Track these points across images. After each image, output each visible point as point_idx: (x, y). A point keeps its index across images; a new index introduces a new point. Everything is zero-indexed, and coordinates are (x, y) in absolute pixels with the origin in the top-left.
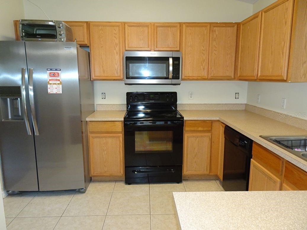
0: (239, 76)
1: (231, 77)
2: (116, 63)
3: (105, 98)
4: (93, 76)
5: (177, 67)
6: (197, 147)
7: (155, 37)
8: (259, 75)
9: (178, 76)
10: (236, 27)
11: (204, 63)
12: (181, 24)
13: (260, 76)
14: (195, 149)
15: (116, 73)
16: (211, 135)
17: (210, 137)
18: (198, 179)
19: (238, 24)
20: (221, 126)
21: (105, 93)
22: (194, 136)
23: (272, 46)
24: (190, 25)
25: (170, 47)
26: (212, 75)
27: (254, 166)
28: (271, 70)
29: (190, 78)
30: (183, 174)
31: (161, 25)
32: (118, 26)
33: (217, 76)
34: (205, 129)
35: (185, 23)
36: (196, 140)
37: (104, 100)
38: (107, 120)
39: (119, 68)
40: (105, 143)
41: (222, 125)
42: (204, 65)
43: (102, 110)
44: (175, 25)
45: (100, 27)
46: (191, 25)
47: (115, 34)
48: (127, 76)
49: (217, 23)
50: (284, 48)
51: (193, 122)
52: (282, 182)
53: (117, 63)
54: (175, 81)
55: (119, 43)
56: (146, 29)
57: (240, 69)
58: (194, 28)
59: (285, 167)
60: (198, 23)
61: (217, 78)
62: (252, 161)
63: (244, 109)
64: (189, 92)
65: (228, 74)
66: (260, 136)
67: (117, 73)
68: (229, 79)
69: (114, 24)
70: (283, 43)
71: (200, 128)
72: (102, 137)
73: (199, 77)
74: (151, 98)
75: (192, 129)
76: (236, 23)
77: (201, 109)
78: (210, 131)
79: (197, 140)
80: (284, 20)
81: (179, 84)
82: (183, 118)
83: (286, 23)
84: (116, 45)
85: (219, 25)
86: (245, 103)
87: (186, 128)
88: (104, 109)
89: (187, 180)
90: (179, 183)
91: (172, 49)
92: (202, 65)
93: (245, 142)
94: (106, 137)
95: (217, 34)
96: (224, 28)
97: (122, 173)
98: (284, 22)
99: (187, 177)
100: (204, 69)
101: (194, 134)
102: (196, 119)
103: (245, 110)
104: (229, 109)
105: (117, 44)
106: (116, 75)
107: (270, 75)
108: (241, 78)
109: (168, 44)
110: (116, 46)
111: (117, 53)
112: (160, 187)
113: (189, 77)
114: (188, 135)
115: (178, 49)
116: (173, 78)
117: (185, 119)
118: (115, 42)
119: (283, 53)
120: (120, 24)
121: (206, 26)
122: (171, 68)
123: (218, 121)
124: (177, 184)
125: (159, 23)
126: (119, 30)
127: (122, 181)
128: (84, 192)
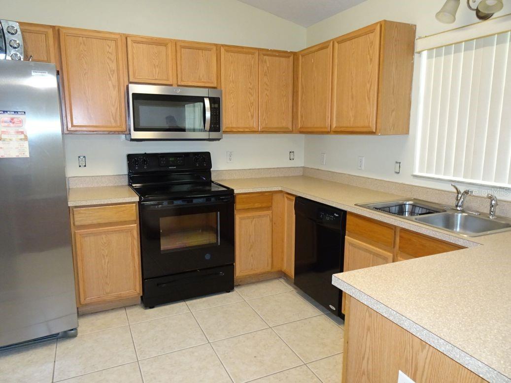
0: (300, 128)
1: (288, 128)
2: (113, 102)
3: (85, 166)
4: (70, 126)
5: (216, 113)
6: (253, 233)
7: (178, 63)
8: (334, 125)
9: (218, 126)
10: (292, 58)
11: (253, 107)
12: (218, 47)
13: (336, 127)
14: (250, 236)
15: (112, 121)
16: (272, 213)
17: (271, 217)
18: (254, 281)
19: (295, 54)
20: (286, 199)
21: (84, 157)
22: (249, 218)
23: (352, 89)
24: (230, 49)
25: (203, 80)
26: (264, 125)
27: (351, 244)
28: (352, 120)
29: (235, 130)
30: (235, 277)
31: (186, 45)
32: (116, 40)
33: (270, 128)
34: (264, 205)
35: (223, 45)
36: (252, 222)
37: (83, 168)
38: (109, 202)
39: (118, 113)
40: (105, 243)
41: (287, 197)
42: (252, 110)
43: (81, 186)
44: (209, 47)
45: (81, 38)
46: (233, 49)
47: (110, 53)
48: (136, 127)
49: (267, 50)
50: (369, 91)
51: (248, 195)
52: (395, 255)
53: (115, 102)
54: (214, 135)
55: (118, 70)
56: (163, 48)
57: (302, 117)
58: (236, 54)
59: (400, 237)
60: (242, 48)
61: (271, 130)
62: (348, 239)
63: (301, 173)
64: (227, 152)
65: (284, 125)
66: (355, 205)
67: (115, 121)
68: (286, 131)
69: (107, 36)
70: (368, 85)
71: (257, 204)
72: (100, 234)
73: (247, 128)
74: (171, 163)
75: (246, 206)
76: (291, 52)
77: (245, 178)
78: (268, 208)
79: (254, 222)
80: (368, 57)
81: (219, 140)
82: (233, 190)
83: (371, 60)
84: (112, 73)
85: (269, 53)
86: (303, 165)
87: (238, 206)
88: (85, 186)
89: (239, 285)
90: (229, 292)
91: (207, 85)
92: (250, 111)
93: (335, 214)
94: (106, 233)
95: (268, 65)
96: (277, 58)
97: (138, 292)
98: (369, 60)
99: (240, 280)
100: (252, 116)
101: (250, 214)
102: (251, 191)
103: (303, 175)
104: (282, 175)
105: (114, 71)
106: (114, 125)
107: (351, 125)
108: (302, 130)
109: (199, 76)
110: (112, 75)
111: (114, 86)
112: (204, 302)
113: (232, 128)
114: (241, 216)
115: (215, 85)
116: (211, 130)
117: (236, 192)
118: (109, 66)
119: (369, 98)
120: (117, 37)
121: (253, 54)
122: (208, 115)
123: (281, 192)
124: (228, 294)
125: (184, 42)
126: (117, 46)
127: (135, 305)
128: (75, 336)
